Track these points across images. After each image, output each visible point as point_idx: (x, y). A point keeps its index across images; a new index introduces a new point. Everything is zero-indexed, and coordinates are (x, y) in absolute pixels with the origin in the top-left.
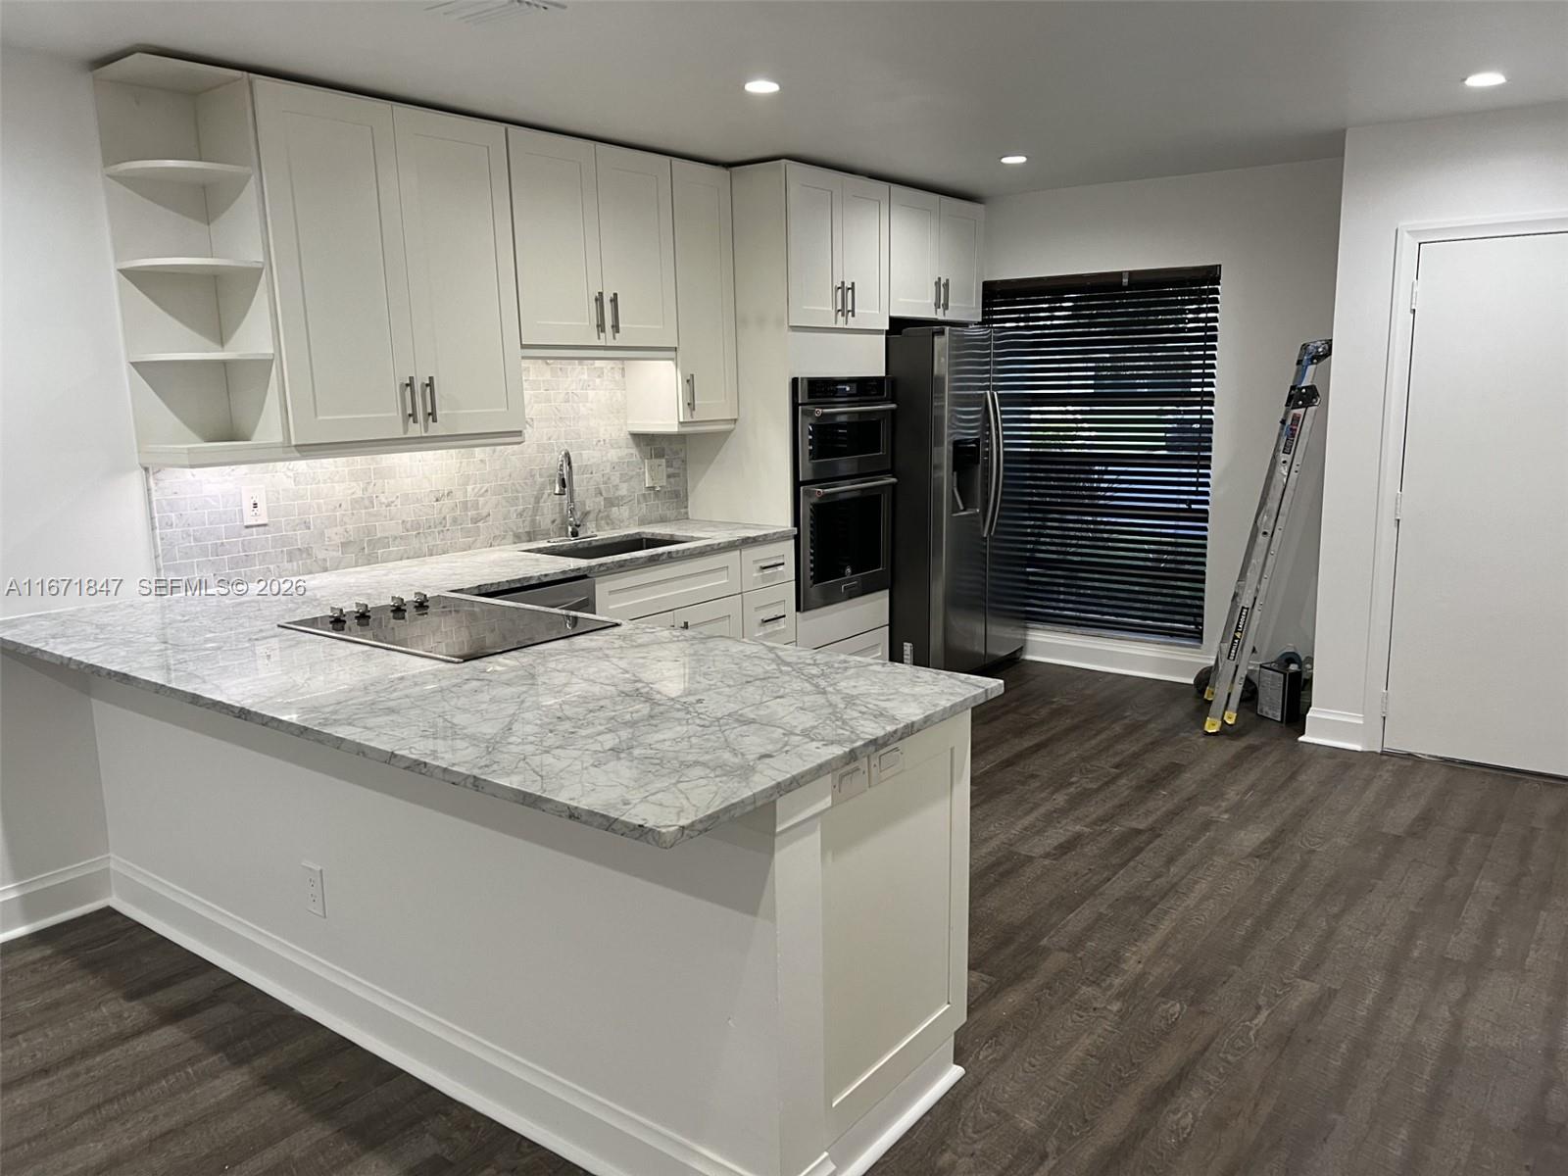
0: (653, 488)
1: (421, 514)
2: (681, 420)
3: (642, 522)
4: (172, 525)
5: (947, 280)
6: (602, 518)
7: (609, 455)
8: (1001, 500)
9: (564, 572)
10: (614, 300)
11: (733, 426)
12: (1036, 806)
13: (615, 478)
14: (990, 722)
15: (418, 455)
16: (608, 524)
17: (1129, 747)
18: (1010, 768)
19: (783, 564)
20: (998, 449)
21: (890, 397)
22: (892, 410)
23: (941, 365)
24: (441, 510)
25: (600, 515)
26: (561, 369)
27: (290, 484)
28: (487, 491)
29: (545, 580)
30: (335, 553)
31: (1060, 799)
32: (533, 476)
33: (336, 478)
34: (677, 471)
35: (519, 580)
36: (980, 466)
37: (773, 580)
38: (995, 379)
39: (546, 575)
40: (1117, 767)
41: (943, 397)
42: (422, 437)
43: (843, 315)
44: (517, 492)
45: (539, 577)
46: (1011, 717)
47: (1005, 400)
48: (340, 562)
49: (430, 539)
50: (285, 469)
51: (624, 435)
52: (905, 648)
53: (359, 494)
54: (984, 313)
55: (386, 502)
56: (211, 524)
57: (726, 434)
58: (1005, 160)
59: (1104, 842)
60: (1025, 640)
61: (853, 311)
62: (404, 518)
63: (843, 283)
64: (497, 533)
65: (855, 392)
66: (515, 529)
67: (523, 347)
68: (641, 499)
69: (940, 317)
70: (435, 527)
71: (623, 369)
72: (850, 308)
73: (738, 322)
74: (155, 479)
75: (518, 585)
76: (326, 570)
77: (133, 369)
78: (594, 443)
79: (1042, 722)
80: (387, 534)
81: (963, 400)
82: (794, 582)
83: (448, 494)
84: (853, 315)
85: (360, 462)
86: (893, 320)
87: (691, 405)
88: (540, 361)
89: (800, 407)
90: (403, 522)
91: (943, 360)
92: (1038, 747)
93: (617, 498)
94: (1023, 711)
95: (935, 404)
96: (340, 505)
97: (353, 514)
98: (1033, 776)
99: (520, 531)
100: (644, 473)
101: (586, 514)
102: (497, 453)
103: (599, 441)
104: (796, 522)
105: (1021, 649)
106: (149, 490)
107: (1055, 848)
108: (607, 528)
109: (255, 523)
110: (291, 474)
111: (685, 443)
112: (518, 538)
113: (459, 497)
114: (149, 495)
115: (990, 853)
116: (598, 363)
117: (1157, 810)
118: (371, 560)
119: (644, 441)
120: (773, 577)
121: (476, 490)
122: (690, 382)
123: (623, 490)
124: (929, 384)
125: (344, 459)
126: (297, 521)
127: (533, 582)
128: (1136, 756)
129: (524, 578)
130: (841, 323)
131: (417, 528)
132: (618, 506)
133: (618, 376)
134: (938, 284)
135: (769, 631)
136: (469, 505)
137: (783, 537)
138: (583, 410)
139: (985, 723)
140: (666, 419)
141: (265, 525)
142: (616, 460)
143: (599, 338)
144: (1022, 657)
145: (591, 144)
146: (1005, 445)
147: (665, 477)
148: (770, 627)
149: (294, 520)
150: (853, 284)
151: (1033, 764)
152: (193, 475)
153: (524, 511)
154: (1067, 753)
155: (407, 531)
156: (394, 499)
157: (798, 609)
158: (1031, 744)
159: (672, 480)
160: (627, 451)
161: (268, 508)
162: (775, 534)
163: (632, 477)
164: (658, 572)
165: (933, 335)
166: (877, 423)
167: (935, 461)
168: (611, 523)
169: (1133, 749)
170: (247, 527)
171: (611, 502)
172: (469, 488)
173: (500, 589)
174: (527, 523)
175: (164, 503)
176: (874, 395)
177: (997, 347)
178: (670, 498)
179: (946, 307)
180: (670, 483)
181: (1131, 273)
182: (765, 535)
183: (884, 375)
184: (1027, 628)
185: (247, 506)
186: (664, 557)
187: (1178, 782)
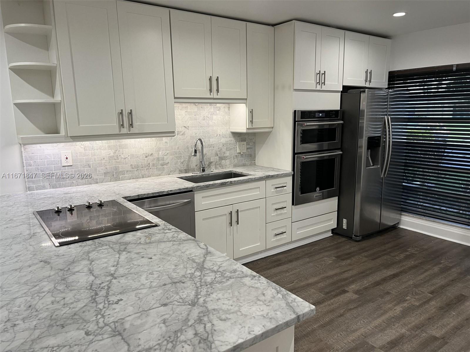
0: (240, 153)
1: (139, 162)
2: (247, 127)
3: (235, 166)
4: (31, 165)
5: (371, 71)
6: (218, 164)
7: (222, 140)
8: (390, 161)
9: (180, 189)
10: (217, 80)
11: (271, 130)
12: (385, 312)
13: (224, 150)
14: (375, 259)
15: (138, 140)
16: (220, 167)
17: (439, 281)
18: (378, 287)
19: (286, 186)
20: (390, 139)
21: (341, 118)
22: (341, 124)
23: (364, 105)
24: (147, 161)
25: (217, 164)
26: (202, 107)
27: (82, 150)
28: (168, 154)
29: (170, 192)
30: (101, 177)
31: (398, 309)
32: (188, 148)
33: (102, 148)
34: (251, 147)
35: (158, 192)
36: (380, 148)
37: (281, 193)
38: (390, 112)
39: (171, 191)
40: (432, 293)
41: (364, 119)
42: (127, 134)
43: (319, 85)
44: (181, 154)
45: (167, 191)
46: (385, 257)
47: (393, 120)
48: (103, 180)
49: (143, 172)
50: (80, 145)
51: (228, 133)
52: (344, 221)
53: (112, 154)
54: (389, 85)
55: (124, 157)
56: (48, 165)
57: (269, 133)
58: (395, 15)
59: (416, 343)
60: (400, 219)
61: (324, 83)
62: (132, 163)
63: (320, 71)
64: (172, 170)
65: (324, 116)
66: (180, 168)
67: (175, 98)
68: (235, 157)
69: (367, 85)
70: (145, 167)
71: (229, 107)
72: (323, 82)
73: (275, 88)
74: (24, 148)
75: (157, 195)
76: (97, 183)
77: (14, 105)
78: (215, 136)
79: (400, 261)
80: (124, 170)
81: (374, 120)
82: (291, 193)
83: (151, 155)
84: (324, 85)
85: (112, 142)
86: (344, 87)
87: (252, 122)
88: (192, 104)
89: (297, 122)
90: (131, 165)
91: (364, 103)
92: (395, 276)
93: (225, 157)
94: (392, 254)
95: (360, 121)
96: (104, 159)
97: (109, 162)
98: (388, 293)
99: (182, 169)
100: (237, 147)
101: (211, 163)
102: (173, 139)
103: (218, 135)
104: (294, 170)
105: (398, 223)
106: (21, 152)
107: (388, 343)
108: (219, 168)
109: (66, 165)
110: (82, 146)
111: (255, 136)
112: (181, 172)
113: (156, 156)
114: (22, 154)
115: (353, 341)
116: (218, 105)
117: (449, 324)
118: (117, 179)
119: (237, 135)
120: (281, 191)
121: (163, 154)
122: (251, 112)
123: (227, 154)
124: (358, 113)
125: (106, 141)
126: (85, 165)
127: (165, 193)
128: (443, 287)
129: (160, 192)
130: (319, 88)
131: (137, 167)
132: (225, 159)
133: (226, 110)
134: (367, 72)
135: (278, 213)
136: (160, 159)
137: (286, 175)
138: (211, 123)
139: (372, 260)
140: (242, 127)
141: (71, 166)
142: (224, 142)
143: (210, 95)
144: (399, 226)
145: (209, 17)
146: (393, 138)
147: (246, 149)
148: (279, 212)
149: (84, 164)
150: (325, 72)
151: (389, 286)
152: (40, 147)
153: (184, 161)
154: (407, 281)
155: (133, 168)
156: (127, 156)
157: (293, 204)
158: (392, 273)
159: (249, 150)
160: (230, 139)
161: (73, 159)
162: (282, 174)
163: (231, 149)
164: (220, 190)
165: (361, 92)
166: (335, 129)
167: (359, 145)
168: (222, 166)
169: (442, 282)
170: (63, 166)
171: (221, 159)
172: (160, 153)
173: (149, 196)
174: (185, 166)
175: (28, 157)
176: (334, 117)
177: (390, 98)
178: (247, 157)
179: (370, 81)
180: (248, 151)
181: (457, 65)
182: (278, 174)
183: (339, 109)
184: (401, 214)
185: (64, 159)
186: (228, 183)
187: (462, 307)
